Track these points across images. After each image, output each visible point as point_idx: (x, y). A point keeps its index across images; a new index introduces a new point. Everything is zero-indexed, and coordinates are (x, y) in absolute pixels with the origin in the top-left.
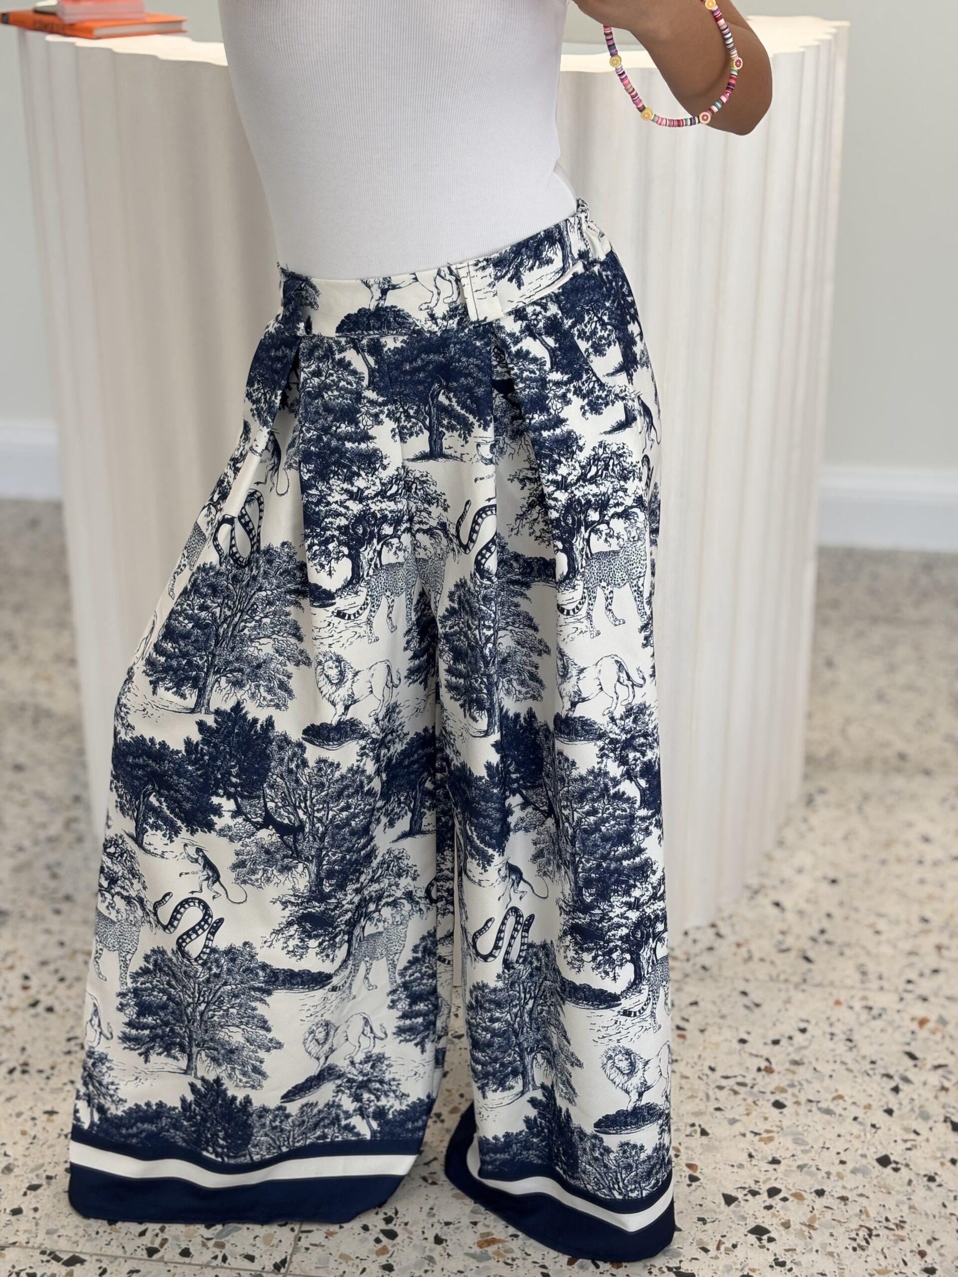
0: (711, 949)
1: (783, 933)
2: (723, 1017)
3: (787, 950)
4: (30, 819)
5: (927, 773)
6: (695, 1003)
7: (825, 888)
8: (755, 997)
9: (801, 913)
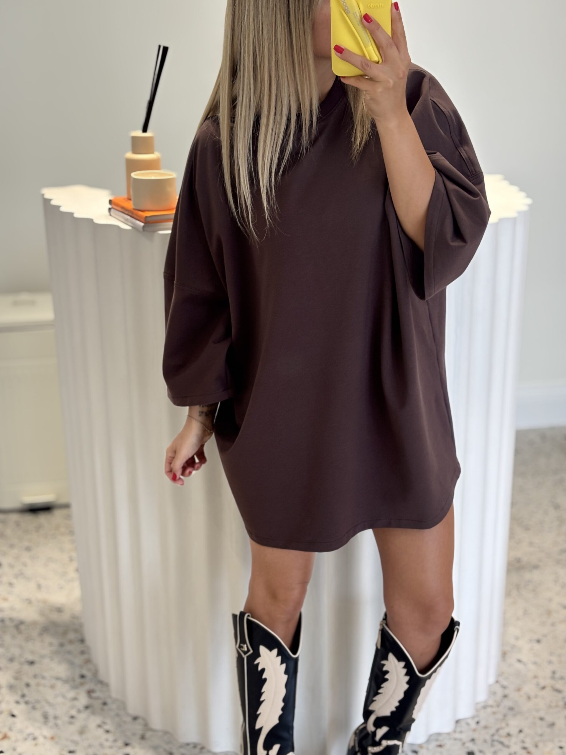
0: (505, 696)
1: (535, 677)
2: (541, 735)
3: (544, 688)
4: (64, 696)
5: (536, 567)
6: (521, 731)
7: (537, 646)
8: (549, 719)
9: (535, 663)
